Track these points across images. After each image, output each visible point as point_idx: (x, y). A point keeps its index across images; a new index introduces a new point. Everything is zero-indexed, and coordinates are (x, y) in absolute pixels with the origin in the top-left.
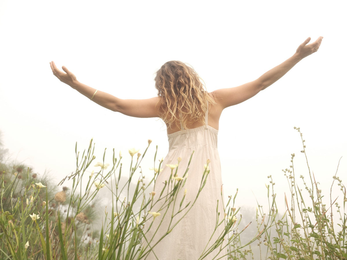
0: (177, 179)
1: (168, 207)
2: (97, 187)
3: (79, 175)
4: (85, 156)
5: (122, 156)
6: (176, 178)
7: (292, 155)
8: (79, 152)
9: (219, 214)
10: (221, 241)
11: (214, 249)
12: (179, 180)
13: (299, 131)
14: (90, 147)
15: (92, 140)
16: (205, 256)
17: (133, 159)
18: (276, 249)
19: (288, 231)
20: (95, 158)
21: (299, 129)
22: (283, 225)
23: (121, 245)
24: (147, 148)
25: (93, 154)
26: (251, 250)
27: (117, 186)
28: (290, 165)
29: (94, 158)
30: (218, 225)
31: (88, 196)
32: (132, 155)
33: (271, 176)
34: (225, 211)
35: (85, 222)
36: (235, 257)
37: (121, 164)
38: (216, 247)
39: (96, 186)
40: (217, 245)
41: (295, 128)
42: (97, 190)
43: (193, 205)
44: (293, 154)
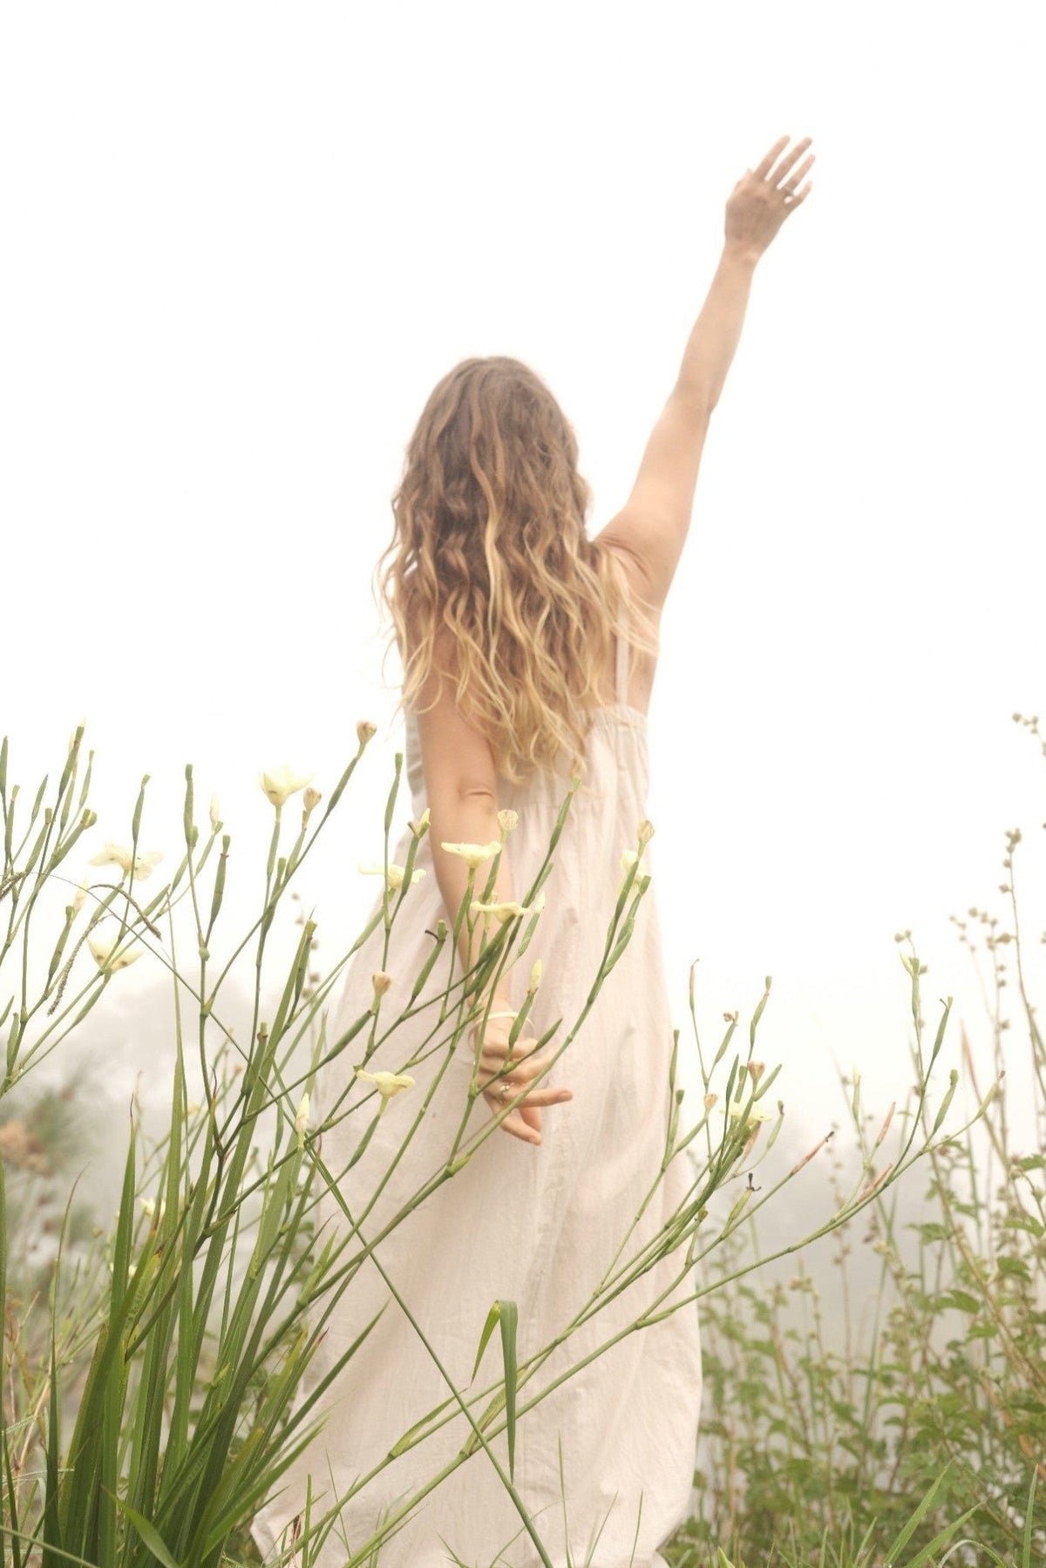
0: (496, 913)
1: (452, 1049)
2: (103, 962)
3: (15, 901)
4: (48, 811)
5: (220, 820)
6: (491, 907)
7: (1008, 835)
8: (16, 789)
9: (680, 1096)
10: (692, 1221)
11: (658, 1259)
12: (504, 917)
13: (1035, 731)
14: (71, 765)
15: (80, 732)
16: (617, 1293)
17: (281, 820)
18: (921, 1277)
19: (974, 1195)
20: (92, 823)
21: (1035, 721)
22: (954, 1166)
23: (218, 1234)
24: (354, 763)
25: (82, 804)
26: (809, 1281)
27: (204, 944)
28: (1001, 884)
29: (88, 821)
30: (675, 1146)
31: (56, 1003)
32: (275, 797)
33: (908, 934)
34: (706, 1085)
35: (32, 1168)
36: (729, 1317)
37: (226, 842)
38: (666, 1248)
39: (99, 958)
40: (676, 1236)
41: (1017, 718)
42: (102, 979)
43: (569, 1040)
44: (1013, 832)
